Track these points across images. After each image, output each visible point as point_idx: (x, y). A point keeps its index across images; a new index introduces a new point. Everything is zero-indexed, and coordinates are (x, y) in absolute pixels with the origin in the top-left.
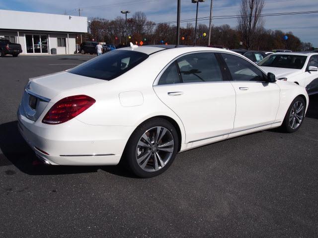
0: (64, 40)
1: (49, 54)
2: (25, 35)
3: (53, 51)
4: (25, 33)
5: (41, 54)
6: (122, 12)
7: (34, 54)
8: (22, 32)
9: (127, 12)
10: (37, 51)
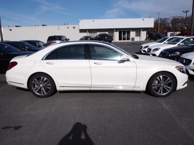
0: (139, 33)
1: (130, 41)
2: (118, 31)
3: (133, 39)
4: (118, 30)
5: (126, 41)
6: (183, 12)
7: (122, 41)
8: (117, 30)
9: (187, 11)
10: (124, 39)
